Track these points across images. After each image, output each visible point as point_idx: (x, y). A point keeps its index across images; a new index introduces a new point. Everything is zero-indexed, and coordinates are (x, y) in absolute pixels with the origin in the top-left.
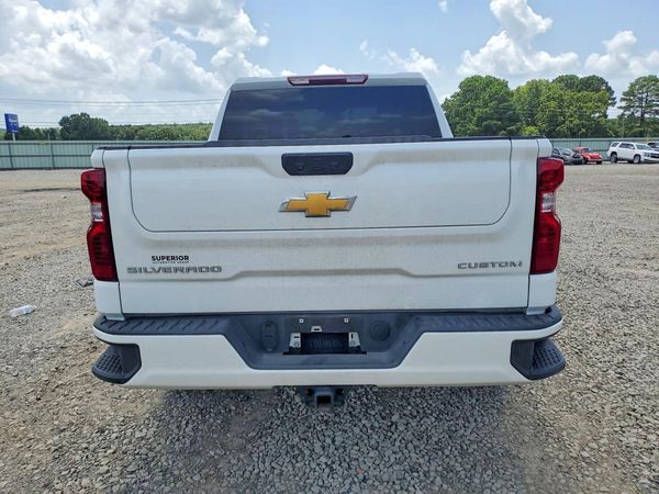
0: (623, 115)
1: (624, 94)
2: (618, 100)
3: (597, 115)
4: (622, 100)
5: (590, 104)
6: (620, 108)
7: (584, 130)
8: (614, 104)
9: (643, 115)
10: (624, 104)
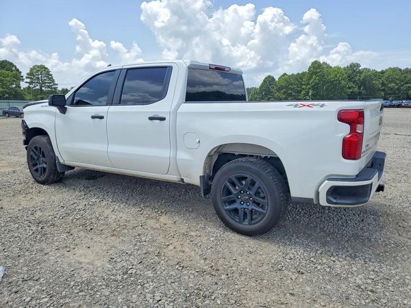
0: (29, 87)
1: (28, 74)
2: (24, 77)
3: (14, 86)
4: (27, 78)
5: (8, 79)
6: (27, 82)
7: (7, 95)
8: (23, 80)
9: (41, 88)
10: (28, 80)
